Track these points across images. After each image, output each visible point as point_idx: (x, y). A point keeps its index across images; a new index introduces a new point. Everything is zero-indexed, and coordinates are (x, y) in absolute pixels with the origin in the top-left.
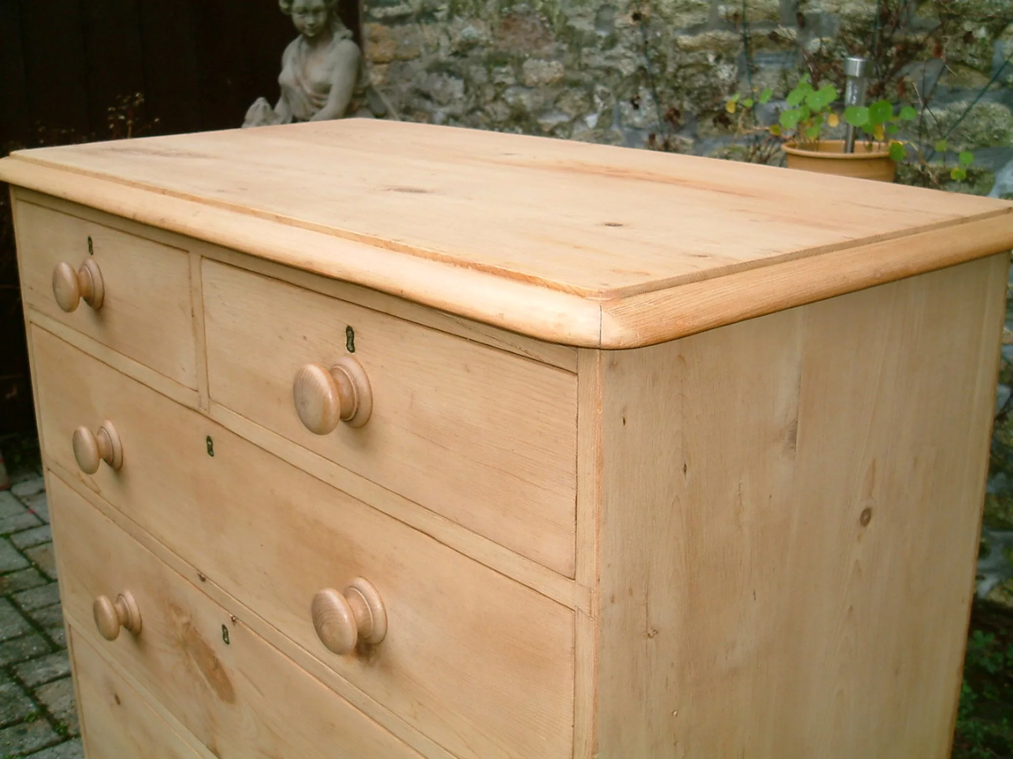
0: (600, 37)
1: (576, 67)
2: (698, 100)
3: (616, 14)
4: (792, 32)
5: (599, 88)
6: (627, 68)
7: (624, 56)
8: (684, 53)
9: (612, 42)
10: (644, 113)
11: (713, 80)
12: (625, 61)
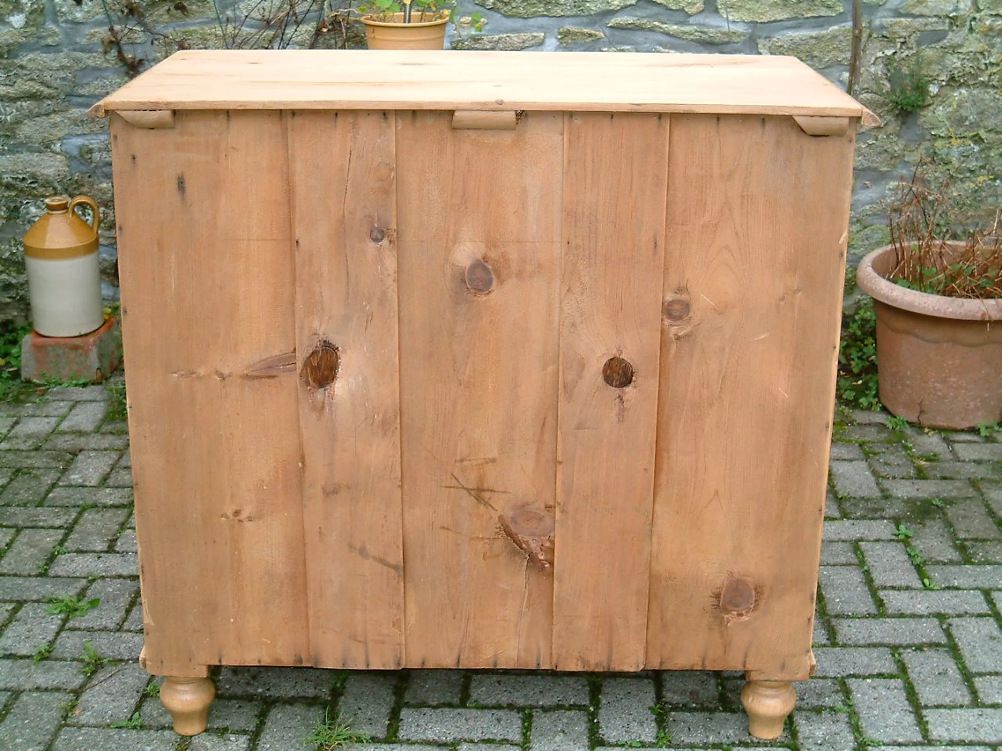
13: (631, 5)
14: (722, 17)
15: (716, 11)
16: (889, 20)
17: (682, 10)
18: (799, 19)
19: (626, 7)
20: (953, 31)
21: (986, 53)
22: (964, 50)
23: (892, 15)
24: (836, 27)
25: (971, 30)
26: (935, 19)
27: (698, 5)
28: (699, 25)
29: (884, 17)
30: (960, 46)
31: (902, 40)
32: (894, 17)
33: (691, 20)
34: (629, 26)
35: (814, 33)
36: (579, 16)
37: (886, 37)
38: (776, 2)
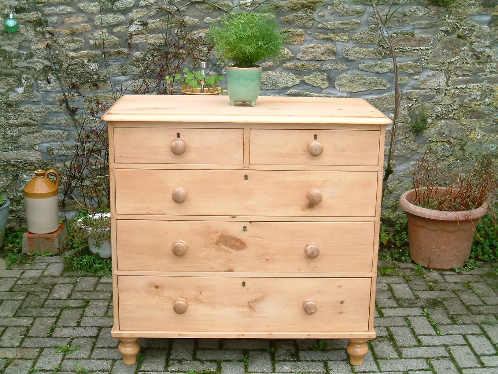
0: (23, 54)
1: (9, 67)
2: (80, 78)
3: (32, 44)
4: (126, 50)
5: (24, 76)
6: (39, 67)
7: (37, 61)
8: (71, 60)
9: (31, 56)
10: (52, 85)
11: (87, 69)
12: (37, 64)
13: (297, 85)
14: (337, 90)
15: (334, 87)
16: (410, 91)
17: (319, 87)
18: (371, 90)
19: (295, 85)
20: (438, 95)
21: (452, 105)
22: (442, 103)
23: (411, 88)
24: (387, 94)
25: (445, 95)
26: (430, 90)
27: (326, 85)
28: (327, 93)
29: (408, 89)
30: (441, 102)
31: (416, 99)
32: (412, 89)
33: (323, 91)
34: (296, 94)
35: (377, 97)
36: (274, 89)
37: (409, 98)
38: (360, 83)
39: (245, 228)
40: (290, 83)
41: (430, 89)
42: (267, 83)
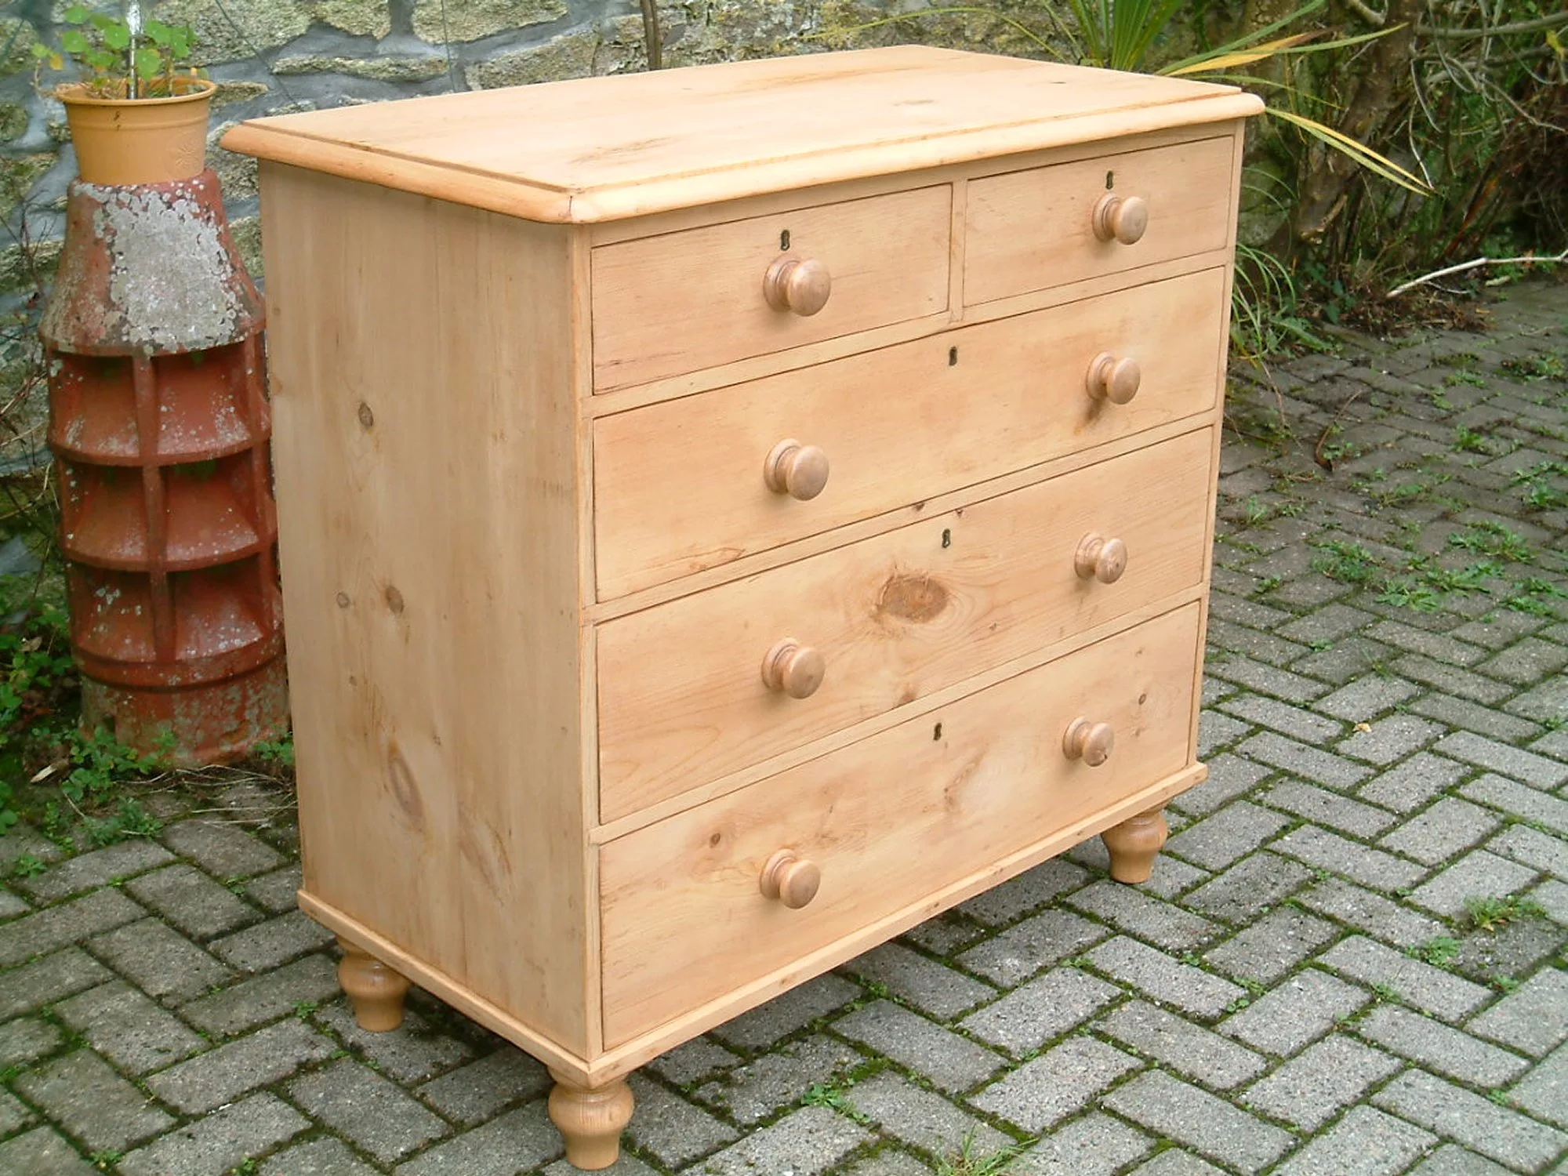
13: (301, 35)
14: (419, 39)
15: (409, 31)
16: (622, 19)
17: (369, 36)
18: (512, 30)
19: (295, 38)
20: (691, 25)
21: (725, 50)
22: (702, 49)
23: (621, 10)
24: (560, 37)
25: (709, 21)
26: (671, 11)
27: (385, 26)
28: (393, 55)
29: (613, 15)
30: (699, 44)
31: (636, 45)
32: (625, 13)
33: (380, 49)
34: (304, 70)
35: (537, 48)
36: (234, 61)
37: (620, 44)
38: (485, 9)
39: (946, 535)
40: (280, 34)
41: (672, 7)
42: (209, 41)
